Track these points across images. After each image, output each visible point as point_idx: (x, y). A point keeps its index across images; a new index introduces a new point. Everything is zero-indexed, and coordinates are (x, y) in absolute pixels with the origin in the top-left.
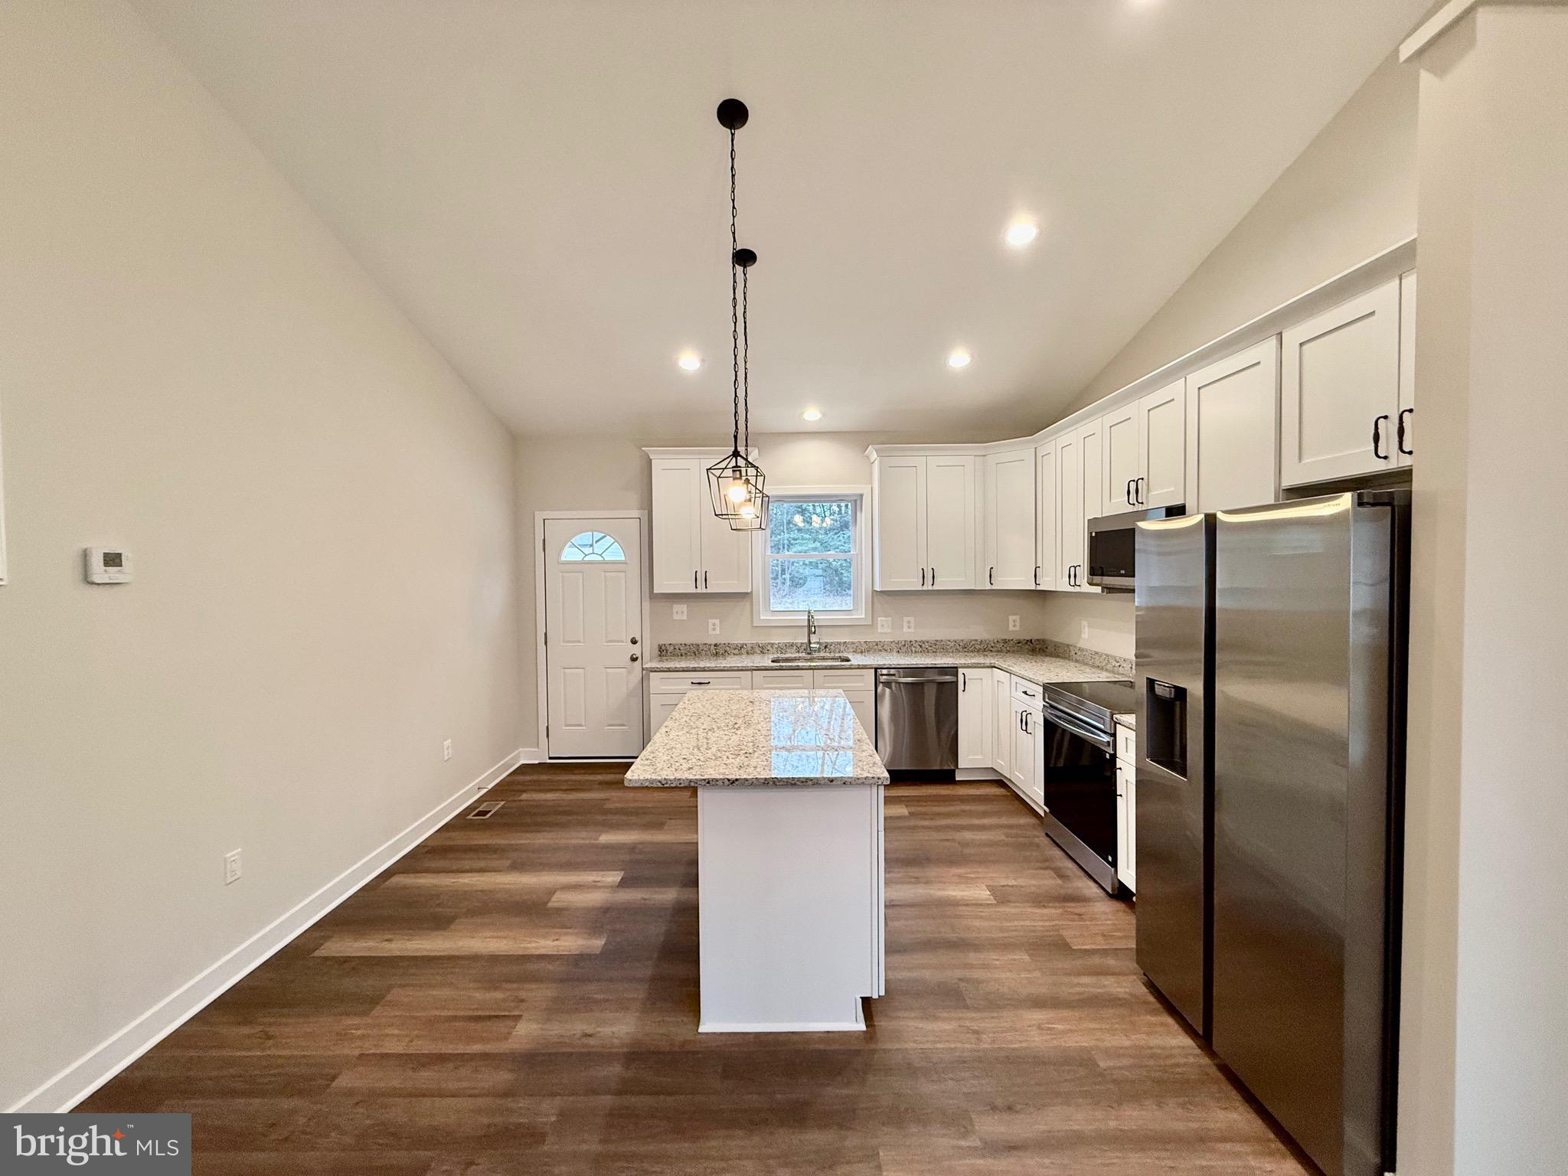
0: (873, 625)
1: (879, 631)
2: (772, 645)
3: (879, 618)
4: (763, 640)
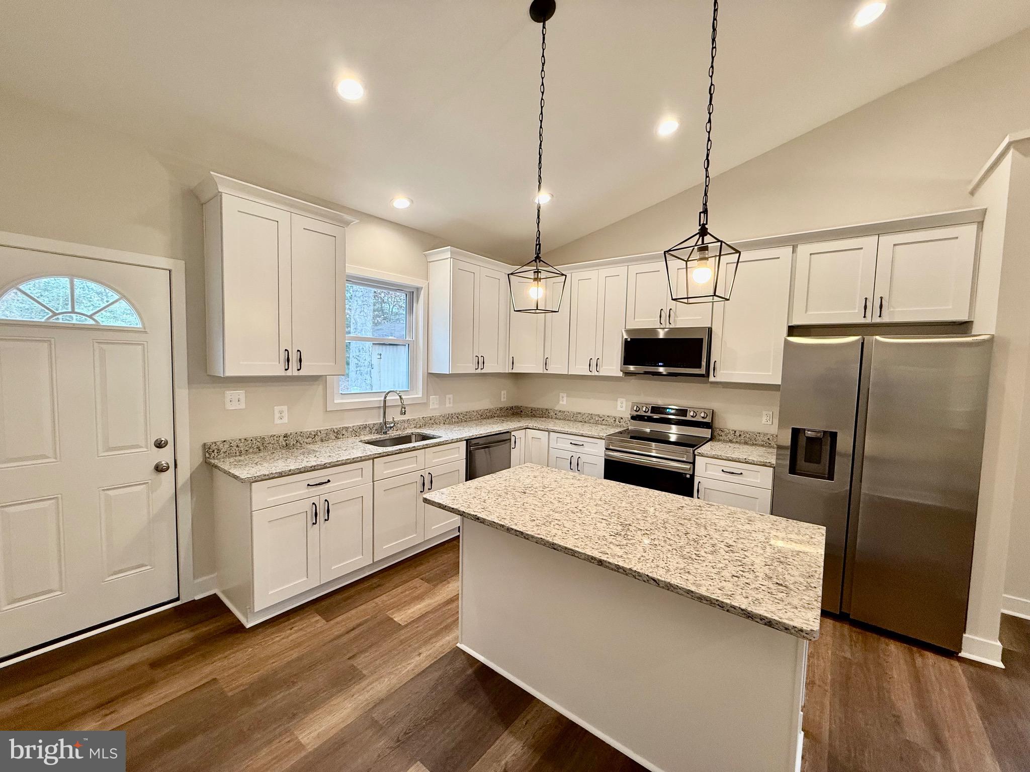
1: (431, 407)
2: (347, 429)
3: (431, 397)
4: (337, 425)
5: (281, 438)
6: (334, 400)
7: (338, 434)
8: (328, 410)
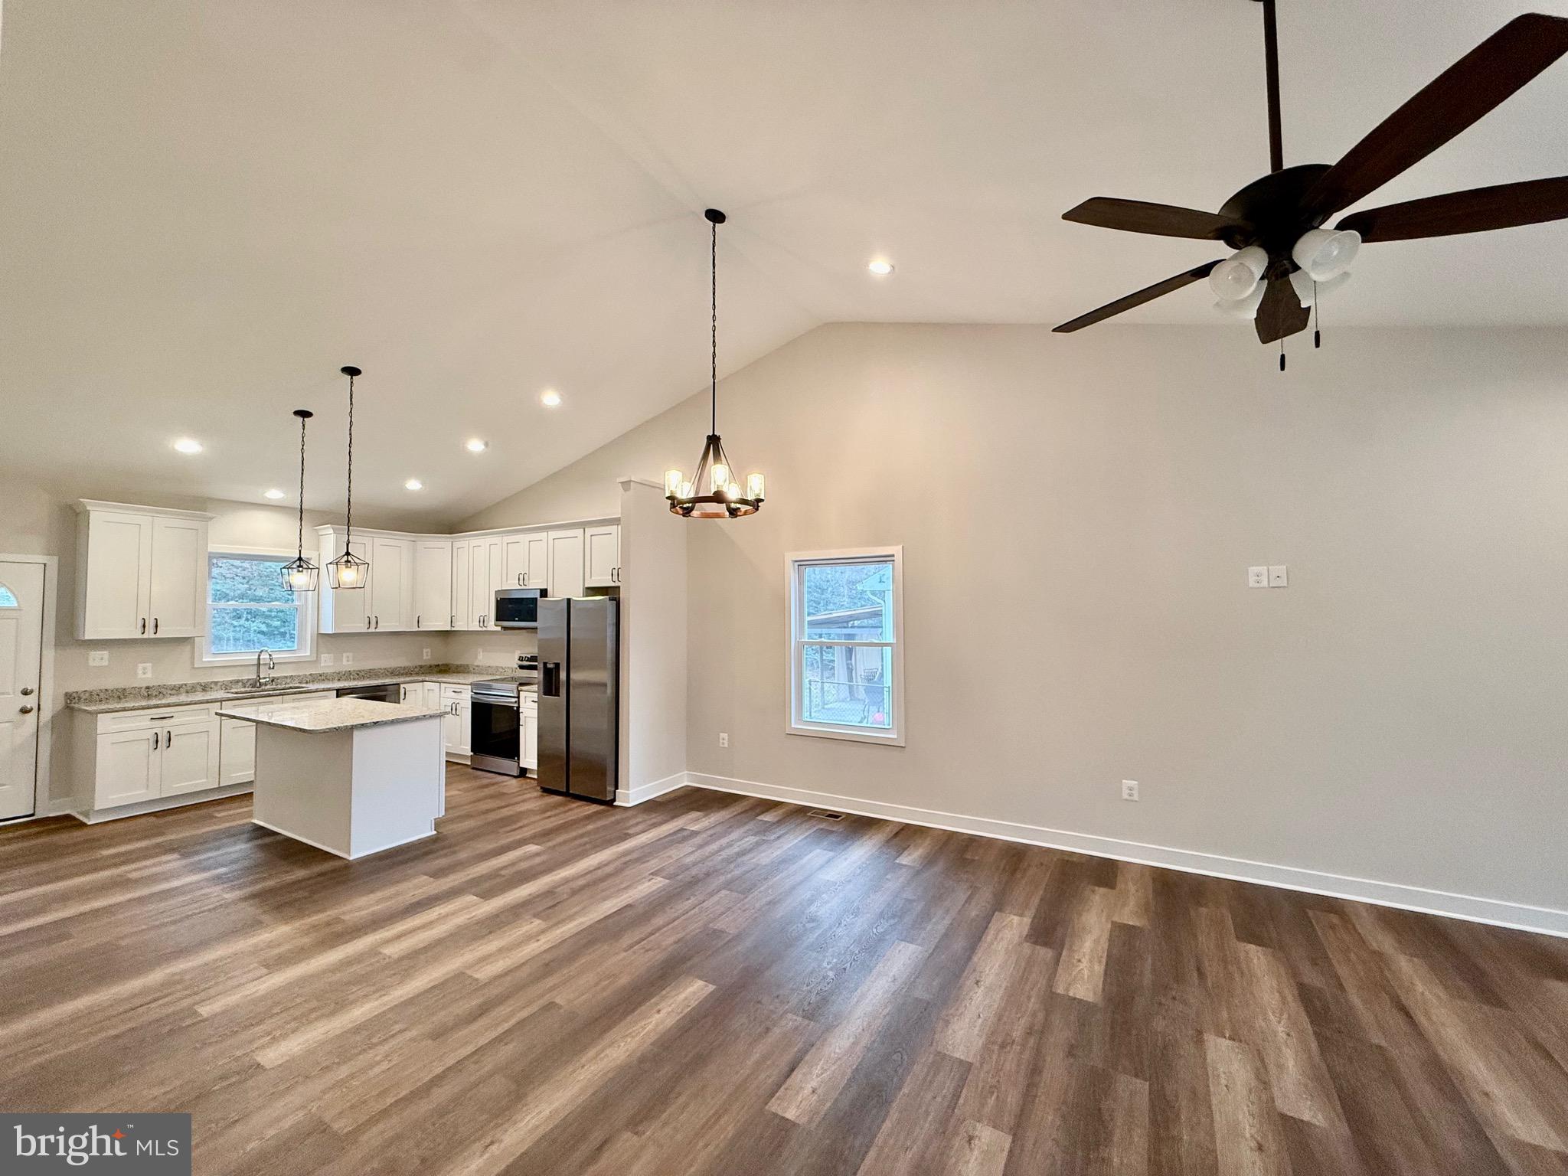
0: (317, 661)
1: (322, 665)
2: (216, 683)
3: (322, 655)
4: (204, 680)
5: (143, 690)
6: (202, 658)
7: (205, 688)
8: (195, 666)
